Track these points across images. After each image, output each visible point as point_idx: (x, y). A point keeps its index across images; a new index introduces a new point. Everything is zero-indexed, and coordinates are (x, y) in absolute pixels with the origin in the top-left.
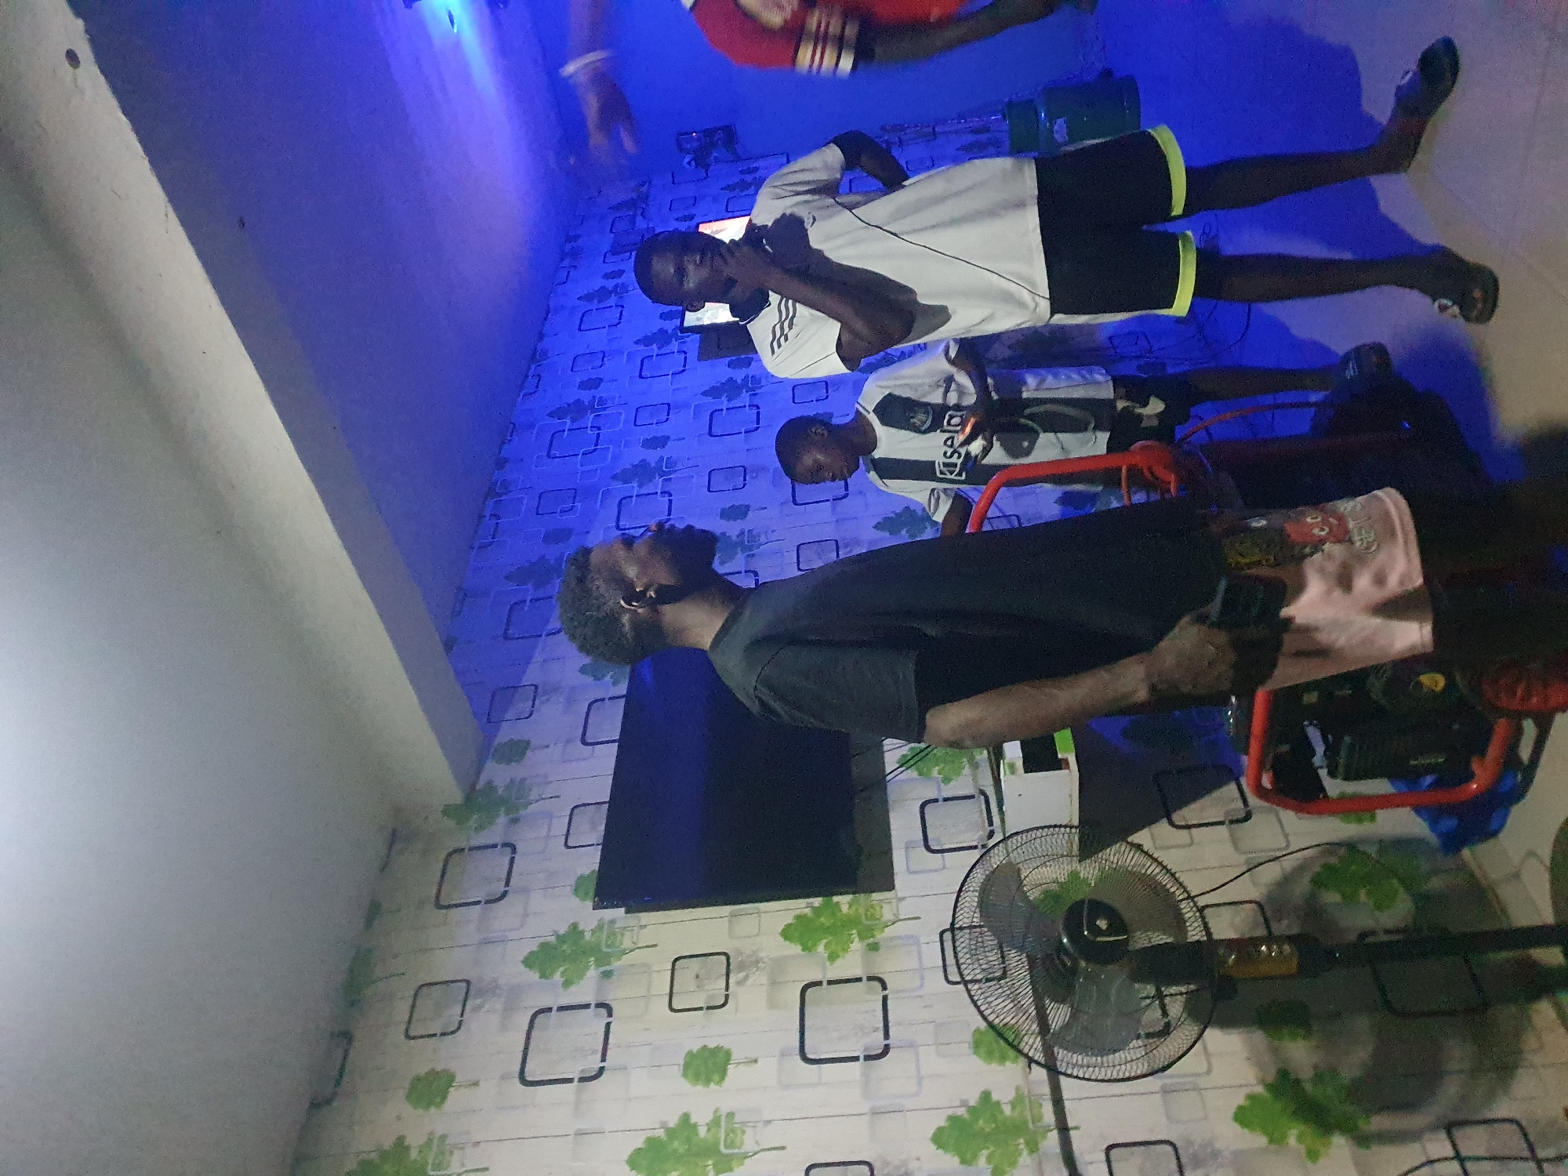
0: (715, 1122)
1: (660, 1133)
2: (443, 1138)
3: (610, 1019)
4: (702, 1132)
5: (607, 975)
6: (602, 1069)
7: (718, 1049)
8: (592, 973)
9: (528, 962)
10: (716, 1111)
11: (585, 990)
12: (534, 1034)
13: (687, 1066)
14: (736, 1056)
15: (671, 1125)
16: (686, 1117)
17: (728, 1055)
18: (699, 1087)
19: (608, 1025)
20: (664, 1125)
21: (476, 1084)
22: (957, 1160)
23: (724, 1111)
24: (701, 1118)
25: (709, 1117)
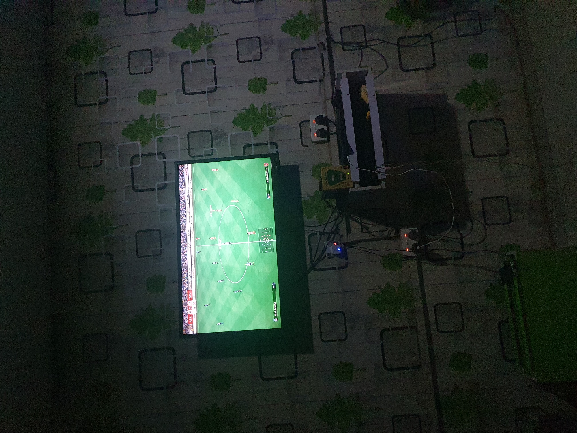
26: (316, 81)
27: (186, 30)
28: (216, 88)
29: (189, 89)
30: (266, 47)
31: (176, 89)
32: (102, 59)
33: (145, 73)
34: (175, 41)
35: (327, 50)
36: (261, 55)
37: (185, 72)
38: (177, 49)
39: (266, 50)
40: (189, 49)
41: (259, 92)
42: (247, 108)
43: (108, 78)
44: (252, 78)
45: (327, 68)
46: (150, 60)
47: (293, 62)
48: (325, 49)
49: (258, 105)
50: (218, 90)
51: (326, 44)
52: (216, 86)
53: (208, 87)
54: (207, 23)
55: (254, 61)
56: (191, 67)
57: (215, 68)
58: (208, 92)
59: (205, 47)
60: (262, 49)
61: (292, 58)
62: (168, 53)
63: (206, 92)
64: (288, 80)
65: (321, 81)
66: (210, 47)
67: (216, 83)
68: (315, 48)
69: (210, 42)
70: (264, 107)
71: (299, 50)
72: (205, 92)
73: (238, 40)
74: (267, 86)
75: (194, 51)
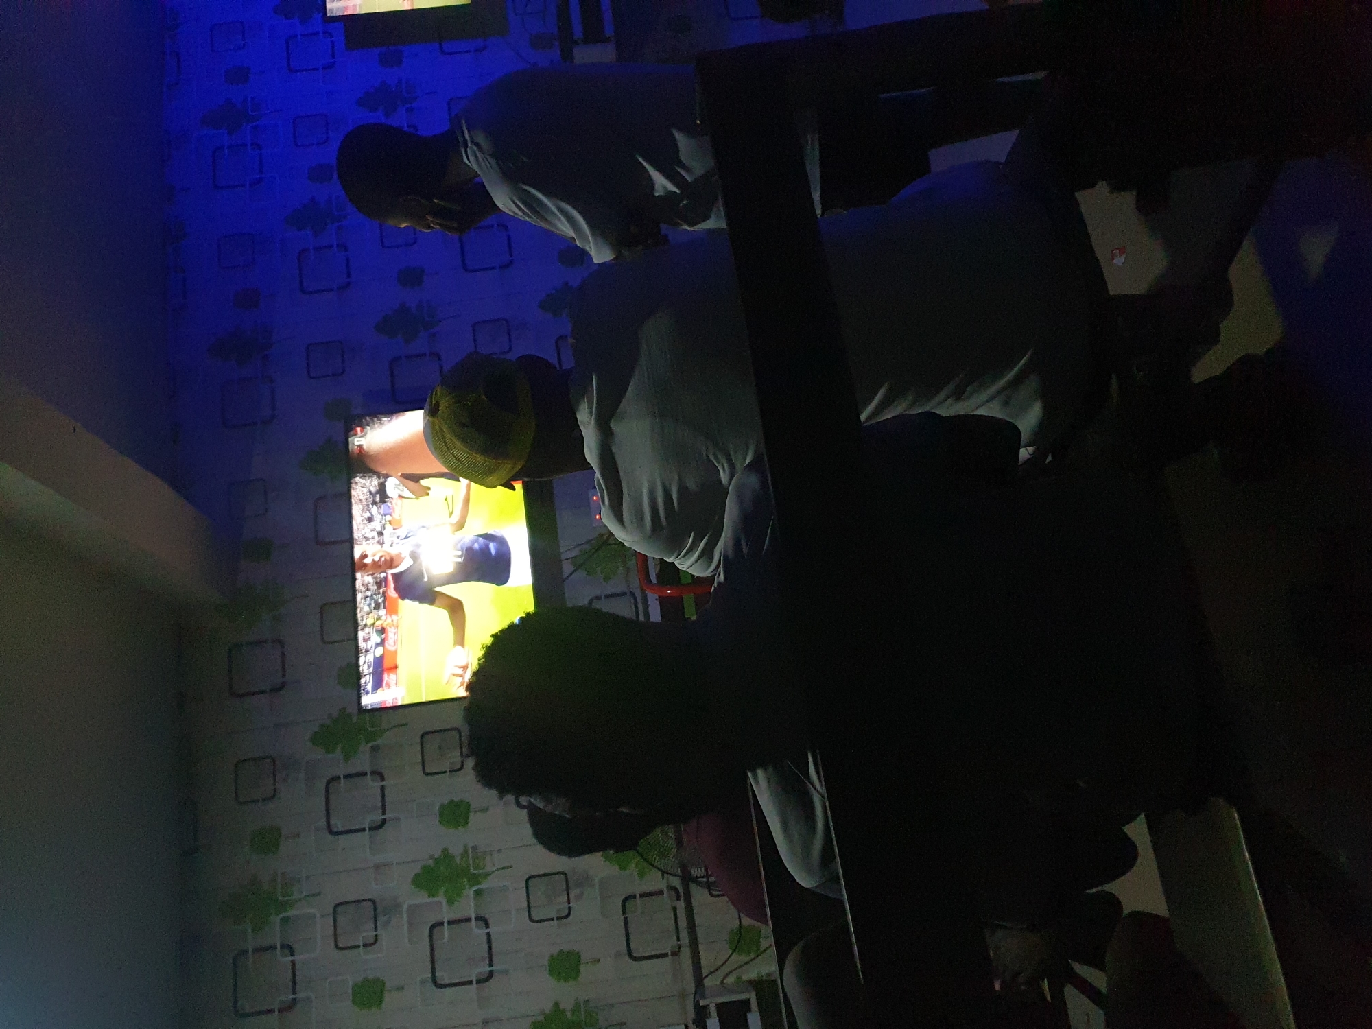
0: (466, 852)
1: (431, 862)
2: (284, 874)
3: (384, 783)
4: (458, 859)
5: (375, 749)
6: (384, 821)
7: (461, 801)
8: (365, 748)
9: (316, 739)
10: (465, 846)
11: (362, 762)
12: (332, 797)
13: (441, 815)
14: (474, 805)
15: (436, 856)
16: (445, 851)
17: (468, 805)
18: (452, 830)
19: (382, 788)
20: (431, 857)
21: (298, 835)
22: (617, 867)
23: (471, 845)
24: (456, 851)
25: (461, 850)
26: (665, 955)
27: (436, 861)
28: (491, 974)
29: (443, 976)
30: (578, 891)
31: (419, 978)
32: (285, 921)
33: (364, 945)
34: (417, 881)
35: (682, 901)
36: (570, 908)
37: (437, 943)
38: (422, 898)
39: (579, 897)
40: (441, 898)
41: (566, 980)
42: (547, 1011)
43: (298, 958)
44: (555, 951)
45: (684, 934)
46: (372, 921)
47: (626, 919)
48: (678, 899)
49: (567, 1005)
50: (496, 975)
51: (681, 890)
52: (491, 968)
53: (479, 970)
54: (475, 848)
55: (558, 918)
56: (446, 933)
57: (488, 934)
58: (478, 982)
59: (471, 892)
60: (571, 896)
61: (624, 912)
62: (405, 906)
63: (475, 982)
64: (617, 955)
65: (674, 954)
66: (478, 893)
67: (491, 964)
68: (661, 893)
69: (479, 883)
70: (576, 1009)
71: (634, 897)
72: (470, 983)
73: (530, 878)
74: (582, 968)
75: (450, 902)
